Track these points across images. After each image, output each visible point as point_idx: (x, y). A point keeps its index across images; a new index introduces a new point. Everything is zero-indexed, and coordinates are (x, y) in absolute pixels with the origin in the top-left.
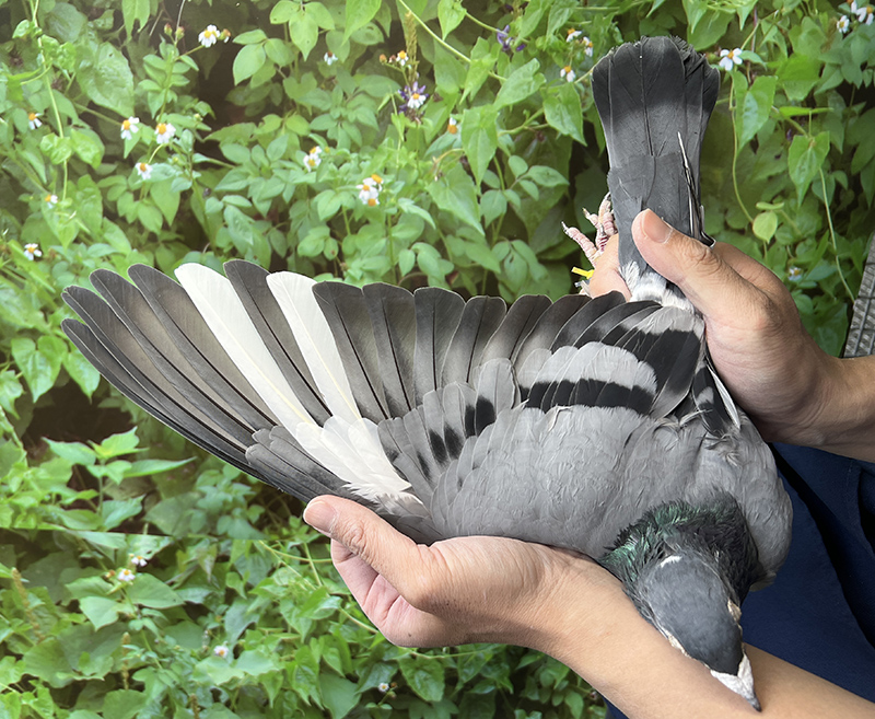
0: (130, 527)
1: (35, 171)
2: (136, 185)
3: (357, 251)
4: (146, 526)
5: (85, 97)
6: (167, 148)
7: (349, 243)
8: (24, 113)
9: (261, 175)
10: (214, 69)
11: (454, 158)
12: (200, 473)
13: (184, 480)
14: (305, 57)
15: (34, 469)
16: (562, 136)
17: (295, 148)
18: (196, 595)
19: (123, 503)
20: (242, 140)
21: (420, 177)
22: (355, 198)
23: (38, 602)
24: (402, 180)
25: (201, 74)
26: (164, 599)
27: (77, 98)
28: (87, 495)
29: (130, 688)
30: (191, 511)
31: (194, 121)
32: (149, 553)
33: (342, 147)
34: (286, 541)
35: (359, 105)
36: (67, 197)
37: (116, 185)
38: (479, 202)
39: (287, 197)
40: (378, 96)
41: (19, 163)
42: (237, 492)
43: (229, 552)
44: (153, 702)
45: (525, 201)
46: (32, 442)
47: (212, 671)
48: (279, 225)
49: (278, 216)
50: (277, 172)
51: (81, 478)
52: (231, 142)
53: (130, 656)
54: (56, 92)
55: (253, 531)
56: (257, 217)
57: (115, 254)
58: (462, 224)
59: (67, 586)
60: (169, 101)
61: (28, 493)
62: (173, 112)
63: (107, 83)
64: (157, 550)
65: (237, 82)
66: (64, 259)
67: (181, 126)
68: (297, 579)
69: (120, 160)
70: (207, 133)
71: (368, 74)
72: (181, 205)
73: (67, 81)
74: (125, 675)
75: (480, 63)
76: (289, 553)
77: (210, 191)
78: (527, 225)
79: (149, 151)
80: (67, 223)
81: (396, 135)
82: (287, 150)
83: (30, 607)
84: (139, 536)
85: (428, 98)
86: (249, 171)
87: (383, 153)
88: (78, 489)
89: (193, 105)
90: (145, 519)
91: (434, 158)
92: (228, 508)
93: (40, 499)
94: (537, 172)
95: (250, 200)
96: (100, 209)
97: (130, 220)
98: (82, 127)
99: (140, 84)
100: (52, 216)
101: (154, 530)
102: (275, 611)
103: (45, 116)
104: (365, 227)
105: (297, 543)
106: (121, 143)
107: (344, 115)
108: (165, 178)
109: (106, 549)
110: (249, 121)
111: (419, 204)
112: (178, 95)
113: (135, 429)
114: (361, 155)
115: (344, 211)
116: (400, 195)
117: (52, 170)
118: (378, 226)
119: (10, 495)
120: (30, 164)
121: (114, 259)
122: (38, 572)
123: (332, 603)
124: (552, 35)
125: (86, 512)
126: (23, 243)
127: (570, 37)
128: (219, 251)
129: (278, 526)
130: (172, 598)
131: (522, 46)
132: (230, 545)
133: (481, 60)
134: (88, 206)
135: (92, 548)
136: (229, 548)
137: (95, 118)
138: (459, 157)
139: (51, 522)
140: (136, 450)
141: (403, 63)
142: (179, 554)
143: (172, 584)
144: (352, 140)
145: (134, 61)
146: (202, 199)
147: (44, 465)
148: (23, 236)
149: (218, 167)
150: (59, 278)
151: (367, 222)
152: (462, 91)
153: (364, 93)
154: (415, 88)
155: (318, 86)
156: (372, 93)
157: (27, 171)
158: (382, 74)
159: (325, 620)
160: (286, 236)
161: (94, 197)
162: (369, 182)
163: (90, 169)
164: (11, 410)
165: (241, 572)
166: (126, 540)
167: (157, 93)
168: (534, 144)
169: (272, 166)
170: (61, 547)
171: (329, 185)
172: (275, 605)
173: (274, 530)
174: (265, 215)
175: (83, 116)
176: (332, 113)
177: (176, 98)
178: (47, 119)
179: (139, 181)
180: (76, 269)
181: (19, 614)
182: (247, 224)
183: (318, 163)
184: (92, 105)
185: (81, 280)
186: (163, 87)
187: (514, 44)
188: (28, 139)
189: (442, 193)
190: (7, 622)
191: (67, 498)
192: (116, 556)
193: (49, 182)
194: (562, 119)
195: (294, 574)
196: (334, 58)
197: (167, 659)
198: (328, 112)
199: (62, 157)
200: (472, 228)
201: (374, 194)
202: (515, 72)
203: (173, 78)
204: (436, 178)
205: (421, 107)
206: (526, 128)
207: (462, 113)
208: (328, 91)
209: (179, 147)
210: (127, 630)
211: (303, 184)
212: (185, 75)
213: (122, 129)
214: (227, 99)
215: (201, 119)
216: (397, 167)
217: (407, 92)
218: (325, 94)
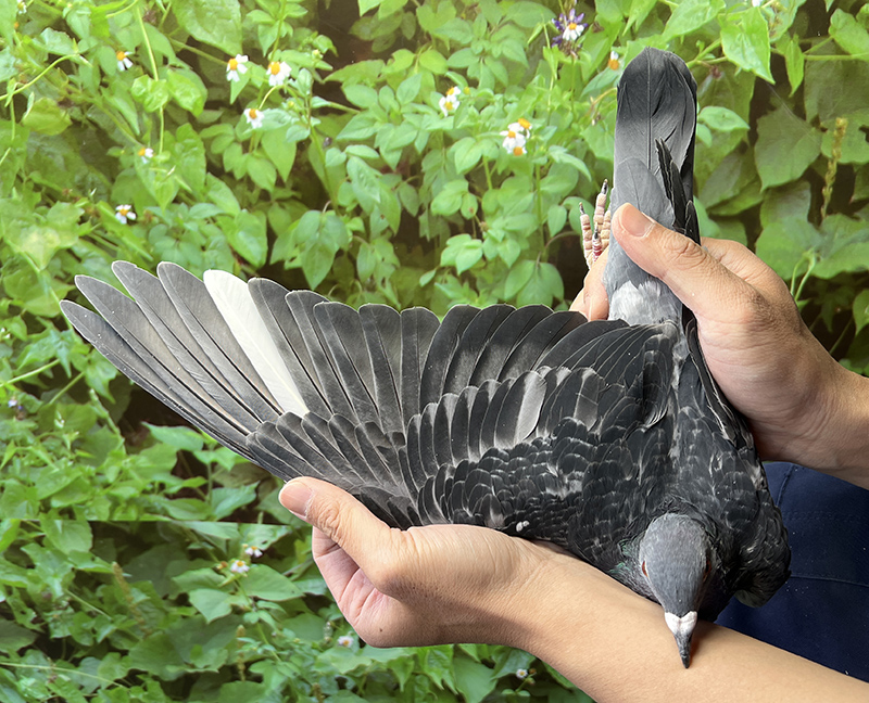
0: (244, 515)
1: (126, 120)
2: (244, 135)
3: (499, 208)
4: (261, 515)
5: (183, 31)
6: (281, 92)
7: (491, 199)
8: (111, 51)
9: (390, 121)
15: (133, 457)
16: (743, 72)
17: (430, 89)
18: (316, 586)
19: (235, 491)
20: (368, 81)
21: (575, 120)
22: (498, 146)
23: (142, 597)
24: (554, 125)
25: (321, 5)
26: (282, 591)
27: (174, 33)
28: (195, 482)
29: (247, 679)
31: (314, 59)
32: (265, 543)
33: (484, 87)
35: (506, 38)
36: (163, 150)
37: (221, 135)
39: (419, 147)
40: (529, 26)
41: (106, 111)
44: (273, 692)
46: (130, 427)
47: (336, 660)
48: (410, 179)
49: (410, 169)
50: (409, 118)
51: (187, 464)
52: (356, 81)
53: (246, 649)
54: (148, 25)
56: (386, 170)
57: (221, 215)
59: (175, 579)
60: (284, 35)
61: (129, 482)
62: (288, 48)
63: (209, 14)
64: (274, 540)
65: (362, 12)
66: (162, 222)
67: (297, 65)
69: (226, 106)
70: (328, 73)
71: (517, 1)
72: (297, 157)
73: (162, 13)
74: (241, 667)
77: (330, 140)
79: (259, 98)
80: (164, 181)
81: (548, 72)
82: (420, 91)
83: (134, 603)
84: (253, 525)
85: (586, 29)
86: (377, 118)
87: (532, 94)
88: (184, 477)
89: (311, 40)
90: (260, 507)
91: (592, 99)
93: (141, 489)
94: (709, 112)
95: (377, 150)
96: (204, 164)
97: (238, 175)
98: (180, 67)
99: (248, 15)
100: (147, 172)
101: (269, 519)
103: (136, 56)
104: (510, 179)
106: (226, 86)
107: (486, 50)
108: (280, 125)
109: (217, 539)
110: (376, 58)
111: (572, 152)
112: (294, 28)
114: (506, 96)
115: (485, 163)
116: (550, 143)
117: (146, 119)
118: (524, 179)
119: (107, 485)
120: (120, 113)
121: (220, 221)
122: (141, 565)
125: (195, 502)
126: (113, 205)
128: (341, 210)
130: (290, 590)
134: (190, 160)
135: (201, 538)
137: (194, 55)
139: (155, 513)
142: (298, 543)
143: (290, 575)
144: (496, 79)
146: (321, 150)
147: (144, 452)
148: (113, 197)
149: (340, 112)
150: (157, 244)
151: (512, 175)
152: (626, 20)
153: (512, 23)
154: (572, 17)
155: (457, 16)
156: (523, 25)
157: (115, 120)
160: (418, 192)
161: (196, 149)
162: (515, 128)
163: (191, 117)
164: (105, 393)
166: (239, 530)
167: (269, 25)
168: (709, 81)
169: (402, 111)
170: (167, 538)
171: (468, 132)
174: (394, 167)
175: (182, 55)
176: (473, 47)
177: (291, 32)
178: (139, 58)
179: (248, 131)
180: (177, 234)
181: (122, 610)
182: (373, 178)
183: (456, 105)
184: (192, 41)
185: (182, 245)
186: (276, 18)
188: (117, 82)
189: (599, 139)
190: (109, 618)
191: (172, 486)
192: (227, 547)
193: (142, 133)
194: (743, 51)
197: (286, 651)
198: (469, 46)
199: (158, 102)
201: (521, 141)
203: (287, 7)
204: (593, 122)
205: (578, 38)
206: (699, 62)
207: (625, 45)
208: (470, 21)
209: (295, 89)
210: (242, 623)
211: (437, 131)
212: (301, 4)
213: (228, 69)
214: (351, 33)
215: (321, 56)
216: (549, 109)
217: (563, 22)
218: (466, 25)
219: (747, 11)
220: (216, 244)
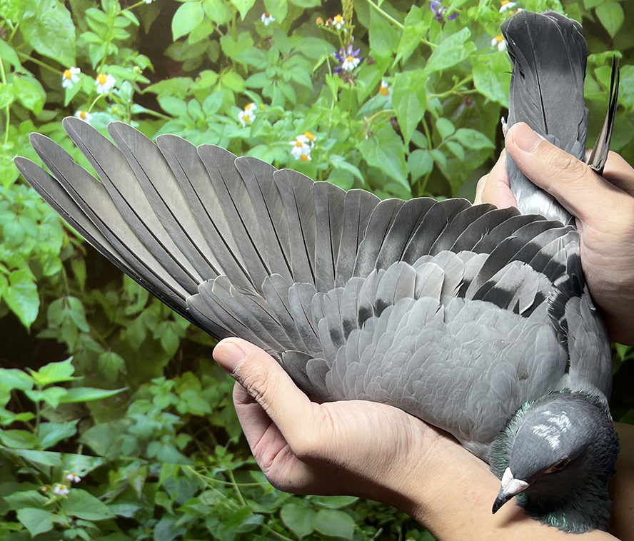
0: (66, 447)
4: (81, 447)
5: (28, 46)
6: (107, 98)
9: (197, 128)
10: (153, 25)
11: (384, 118)
12: (132, 402)
13: (117, 408)
14: (243, 16)
16: (491, 102)
17: (230, 104)
18: (127, 510)
19: (59, 425)
20: (179, 94)
21: (351, 135)
22: (288, 153)
24: (334, 138)
25: (141, 28)
26: (97, 513)
27: (20, 47)
28: (25, 417)
30: (123, 436)
31: (135, 74)
32: (83, 471)
33: (276, 105)
34: (212, 467)
35: (295, 66)
36: (9, 140)
37: (56, 131)
38: (406, 160)
40: (314, 57)
42: (165, 421)
43: (158, 473)
45: (450, 161)
50: (212, 126)
51: (19, 401)
52: (168, 93)
55: (180, 457)
58: (389, 180)
59: (5, 498)
60: (110, 53)
62: (114, 63)
63: (50, 33)
64: (90, 469)
65: (176, 37)
66: (5, 199)
67: (121, 77)
68: (222, 500)
69: (61, 107)
70: (146, 85)
71: (305, 36)
73: (11, 31)
75: (413, 30)
76: (215, 478)
78: (451, 183)
79: (89, 102)
80: (8, 165)
81: (329, 95)
82: (222, 104)
84: (73, 455)
85: (362, 61)
86: (186, 124)
87: (316, 112)
88: (16, 411)
89: (132, 58)
90: (80, 440)
91: (365, 118)
92: (157, 434)
94: (463, 134)
98: (24, 75)
99: (82, 36)
101: (88, 451)
102: (202, 526)
105: (223, 469)
106: (62, 92)
107: (279, 74)
109: (43, 466)
110: (186, 76)
111: (349, 160)
112: (119, 47)
113: (71, 359)
114: (295, 114)
116: (331, 152)
123: (255, 520)
124: (484, 6)
125: (23, 434)
127: (503, 9)
129: (205, 453)
130: (104, 512)
131: (454, 15)
132: (159, 467)
133: (414, 26)
135: (29, 464)
136: (158, 471)
137: (36, 66)
138: (389, 117)
140: (72, 378)
141: (339, 27)
142: (111, 473)
143: (104, 500)
144: (286, 98)
145: (76, 14)
149: (155, 118)
152: (395, 56)
153: (300, 53)
154: (350, 51)
155: (254, 45)
156: (308, 54)
158: (318, 36)
159: (249, 534)
162: (302, 139)
163: (32, 115)
165: (170, 492)
166: (62, 459)
167: (98, 45)
168: (462, 108)
169: (208, 120)
171: (262, 141)
172: (201, 521)
173: (201, 457)
175: (27, 65)
176: (267, 72)
177: (116, 50)
180: (17, 209)
183: (252, 119)
184: (35, 54)
185: (21, 219)
186: (104, 39)
187: (446, 13)
189: (372, 151)
191: (5, 419)
192: (51, 472)
194: (491, 85)
195: (220, 495)
196: (271, 18)
198: (264, 70)
199: (5, 102)
200: (399, 184)
201: (307, 150)
202: (447, 40)
203: (114, 31)
204: (367, 137)
205: (355, 69)
206: (455, 92)
207: (394, 76)
208: (265, 50)
209: (118, 97)
210: (62, 537)
211: (237, 139)
212: (127, 29)
213: (64, 78)
214: (165, 54)
215: (141, 72)
216: (330, 125)
217: (342, 55)
218: (262, 53)
219: (494, 54)
220: (50, 219)
